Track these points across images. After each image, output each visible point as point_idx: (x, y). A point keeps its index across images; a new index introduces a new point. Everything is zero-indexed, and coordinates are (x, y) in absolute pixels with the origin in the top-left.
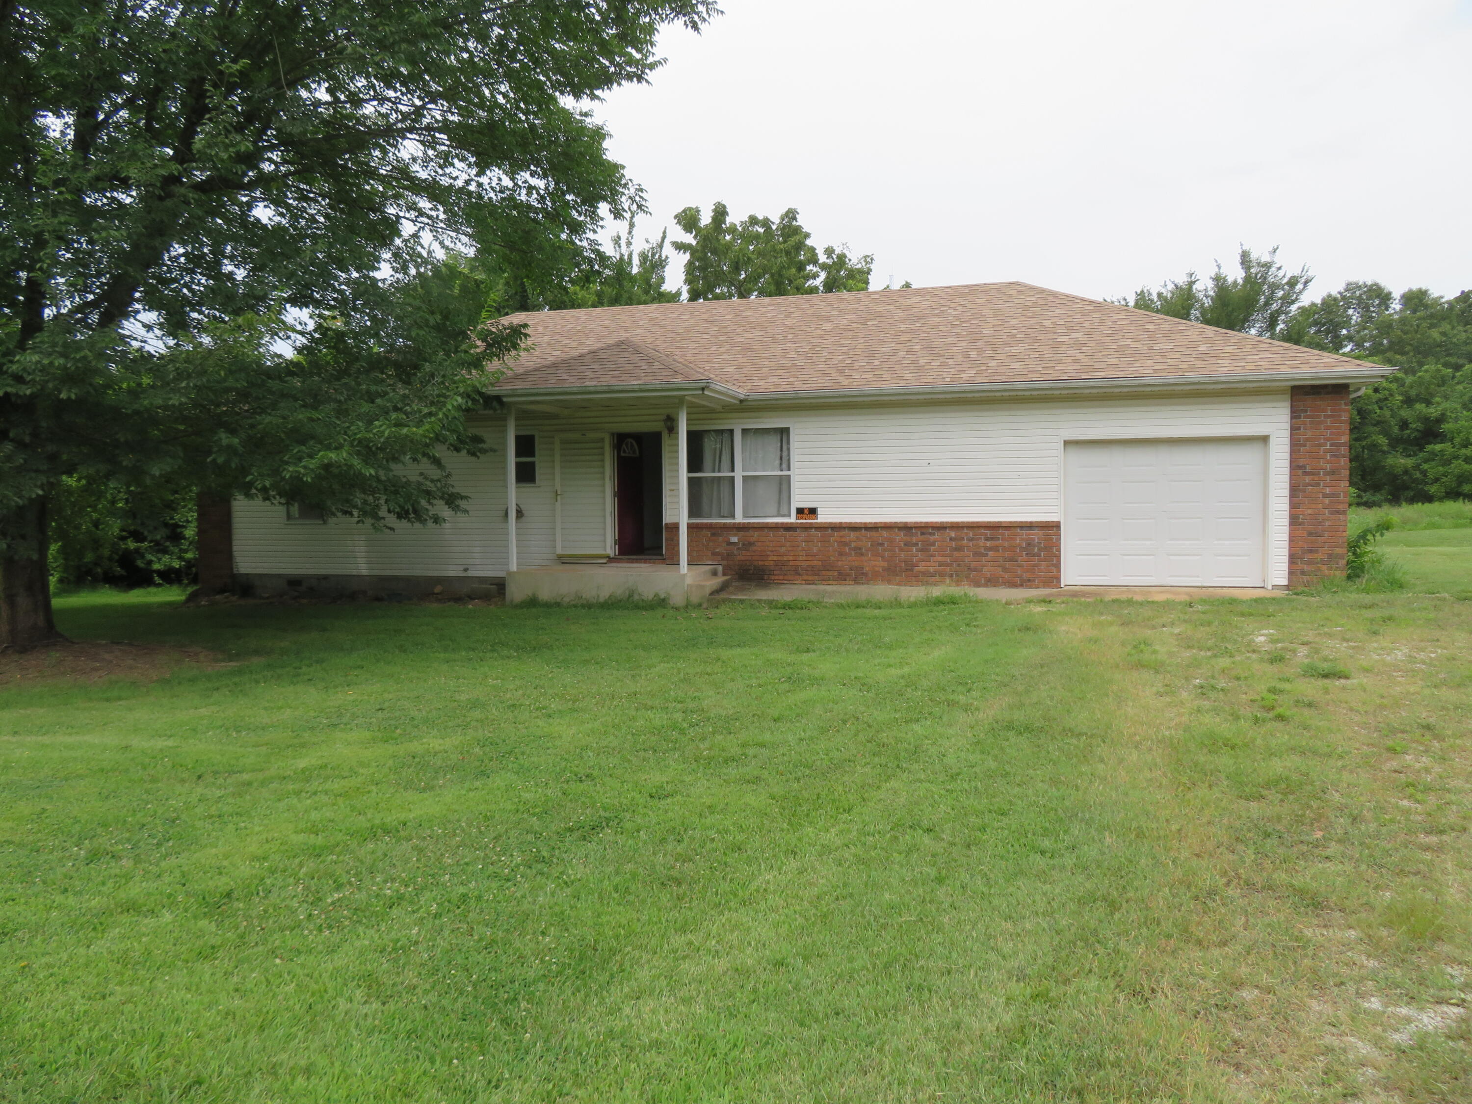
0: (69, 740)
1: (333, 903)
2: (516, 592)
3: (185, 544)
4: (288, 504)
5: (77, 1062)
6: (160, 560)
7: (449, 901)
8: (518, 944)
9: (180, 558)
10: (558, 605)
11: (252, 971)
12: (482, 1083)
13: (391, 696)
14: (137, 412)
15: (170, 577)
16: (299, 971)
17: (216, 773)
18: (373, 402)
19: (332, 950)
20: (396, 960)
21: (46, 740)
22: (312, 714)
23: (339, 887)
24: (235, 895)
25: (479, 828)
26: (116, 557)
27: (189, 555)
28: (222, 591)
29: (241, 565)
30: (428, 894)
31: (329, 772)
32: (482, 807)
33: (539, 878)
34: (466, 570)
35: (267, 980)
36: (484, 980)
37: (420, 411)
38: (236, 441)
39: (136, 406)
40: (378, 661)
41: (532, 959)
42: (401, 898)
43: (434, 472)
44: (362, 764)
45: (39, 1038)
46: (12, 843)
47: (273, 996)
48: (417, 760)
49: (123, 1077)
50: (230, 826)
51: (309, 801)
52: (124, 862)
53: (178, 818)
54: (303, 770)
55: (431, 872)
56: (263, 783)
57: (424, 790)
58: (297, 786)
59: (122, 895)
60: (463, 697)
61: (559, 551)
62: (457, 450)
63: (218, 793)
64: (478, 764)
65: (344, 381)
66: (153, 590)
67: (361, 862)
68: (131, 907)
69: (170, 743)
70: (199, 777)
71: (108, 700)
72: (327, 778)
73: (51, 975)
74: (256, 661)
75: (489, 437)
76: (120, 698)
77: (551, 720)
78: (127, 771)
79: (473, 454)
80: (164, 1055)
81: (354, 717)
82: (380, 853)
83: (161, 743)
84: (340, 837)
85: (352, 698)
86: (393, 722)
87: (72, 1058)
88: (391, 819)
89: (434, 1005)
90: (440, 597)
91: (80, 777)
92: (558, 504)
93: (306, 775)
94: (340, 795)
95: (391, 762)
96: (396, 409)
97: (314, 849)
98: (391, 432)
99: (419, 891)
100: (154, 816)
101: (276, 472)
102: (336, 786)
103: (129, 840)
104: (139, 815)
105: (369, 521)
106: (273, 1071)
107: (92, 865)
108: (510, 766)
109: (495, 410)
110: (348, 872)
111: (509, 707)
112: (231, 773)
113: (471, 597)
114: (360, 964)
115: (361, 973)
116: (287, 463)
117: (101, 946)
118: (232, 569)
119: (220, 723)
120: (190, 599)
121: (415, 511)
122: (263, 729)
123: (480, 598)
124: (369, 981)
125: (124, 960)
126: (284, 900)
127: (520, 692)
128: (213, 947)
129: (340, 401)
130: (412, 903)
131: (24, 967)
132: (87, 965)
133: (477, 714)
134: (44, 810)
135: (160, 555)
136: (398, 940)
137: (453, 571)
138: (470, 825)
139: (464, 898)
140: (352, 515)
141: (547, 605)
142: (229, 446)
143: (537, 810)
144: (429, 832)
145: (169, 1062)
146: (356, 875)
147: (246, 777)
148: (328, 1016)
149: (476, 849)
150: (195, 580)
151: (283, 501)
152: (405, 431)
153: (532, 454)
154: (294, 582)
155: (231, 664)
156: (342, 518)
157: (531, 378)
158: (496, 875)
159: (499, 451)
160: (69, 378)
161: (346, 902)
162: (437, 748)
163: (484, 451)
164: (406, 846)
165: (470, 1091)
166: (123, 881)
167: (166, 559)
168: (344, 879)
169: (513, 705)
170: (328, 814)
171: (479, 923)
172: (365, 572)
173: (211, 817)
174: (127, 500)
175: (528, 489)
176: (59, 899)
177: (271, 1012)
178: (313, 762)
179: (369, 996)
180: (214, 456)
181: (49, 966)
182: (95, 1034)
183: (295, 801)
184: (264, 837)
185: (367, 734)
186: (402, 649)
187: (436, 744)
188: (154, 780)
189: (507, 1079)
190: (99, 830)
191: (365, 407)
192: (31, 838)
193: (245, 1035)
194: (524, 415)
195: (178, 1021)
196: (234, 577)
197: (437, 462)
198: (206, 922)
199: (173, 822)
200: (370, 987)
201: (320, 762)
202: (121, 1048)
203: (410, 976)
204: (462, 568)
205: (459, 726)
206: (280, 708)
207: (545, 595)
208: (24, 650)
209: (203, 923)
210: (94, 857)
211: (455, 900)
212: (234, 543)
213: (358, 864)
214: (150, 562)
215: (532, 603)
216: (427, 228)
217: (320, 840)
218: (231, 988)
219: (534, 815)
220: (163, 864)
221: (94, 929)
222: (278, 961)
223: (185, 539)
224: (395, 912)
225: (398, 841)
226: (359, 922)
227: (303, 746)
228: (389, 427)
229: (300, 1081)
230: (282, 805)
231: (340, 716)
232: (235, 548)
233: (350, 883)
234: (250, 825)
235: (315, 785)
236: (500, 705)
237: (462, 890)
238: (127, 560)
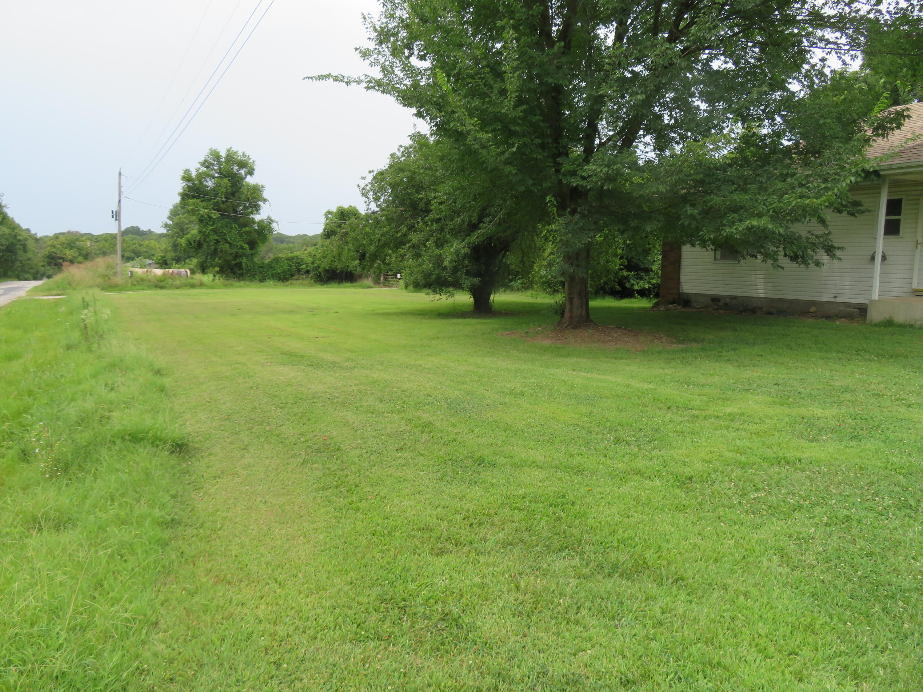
0: (598, 377)
1: (754, 499)
2: (875, 315)
3: (652, 275)
4: (715, 251)
5: (618, 547)
6: (638, 284)
7: (836, 518)
8: (892, 560)
9: (649, 283)
10: (911, 326)
11: (707, 526)
12: (870, 646)
13: (783, 376)
14: (641, 196)
15: (643, 293)
16: (736, 534)
17: (678, 407)
18: (784, 181)
19: (758, 527)
20: (800, 545)
21: (589, 375)
22: (732, 381)
23: (757, 490)
24: (694, 479)
25: (856, 474)
26: (617, 280)
27: (654, 281)
28: (673, 303)
29: (684, 287)
30: (819, 509)
31: (746, 418)
32: (858, 460)
33: (907, 519)
34: (835, 297)
35: (717, 533)
36: (866, 577)
37: (819, 186)
38: (696, 212)
39: (641, 193)
40: (772, 353)
41: (906, 574)
42: (801, 507)
43: (819, 230)
44: (767, 416)
45: (599, 528)
46: (578, 426)
47: (722, 544)
48: (805, 420)
49: (641, 562)
50: (688, 439)
51: (734, 434)
52: (632, 447)
53: (659, 429)
54: (730, 415)
55: (822, 495)
56: (705, 418)
57: (812, 441)
58: (726, 423)
59: (633, 465)
60: (837, 384)
61: (915, 286)
62: (840, 211)
63: (681, 419)
64: (852, 430)
65: (766, 168)
66: (633, 300)
67: (771, 478)
68: (638, 472)
69: (651, 386)
70: (669, 408)
71: (616, 358)
72: (745, 421)
73: (602, 498)
74: (694, 345)
75: (866, 201)
76: (622, 358)
77: (910, 409)
78: (630, 398)
79: (853, 214)
80: (661, 558)
81: (759, 386)
82: (783, 475)
83: (646, 386)
84: (756, 459)
85: (757, 375)
86: (786, 393)
87: (615, 544)
88: (791, 455)
89: (830, 582)
90: (814, 315)
91: (607, 397)
92: (918, 251)
93: (732, 418)
94: (754, 434)
95: (787, 419)
96: (801, 185)
97: (740, 463)
98: (797, 202)
99: (814, 505)
100: (646, 425)
101: (718, 230)
102: (752, 427)
103: (634, 436)
104: (639, 423)
105: (770, 261)
106: (725, 587)
107: (617, 445)
108: (878, 436)
109: (873, 181)
110: (763, 483)
111: (873, 395)
112: (686, 408)
113: (838, 316)
114: (775, 541)
115: (776, 547)
116: (724, 225)
117: (625, 489)
118: (679, 289)
119: (678, 379)
120: (654, 307)
121: (803, 257)
122: (702, 386)
123: (845, 317)
124: (782, 553)
125: (637, 499)
126: (723, 489)
127: (882, 386)
128: (684, 506)
129: (761, 182)
130: (808, 511)
131: (589, 490)
132: (619, 498)
133: (848, 396)
134: (592, 412)
135: (638, 281)
136: (800, 533)
137: (826, 298)
138: (849, 470)
139: (848, 518)
140: (756, 257)
141: (902, 326)
142: (691, 215)
143: (903, 471)
144: (818, 469)
145: (665, 563)
146: (768, 485)
147: (694, 412)
148: (756, 566)
149: (854, 488)
150: (657, 295)
151: (713, 248)
152: (807, 201)
153: (899, 213)
154: (715, 299)
155: (681, 346)
156: (749, 259)
157: (905, 155)
158: (872, 509)
159: (873, 212)
160: (609, 178)
161: (763, 500)
162: (820, 415)
163: (862, 212)
164: (800, 475)
165: (862, 648)
166: (633, 457)
167: (641, 283)
168: (760, 486)
169: (877, 394)
170: (747, 444)
171: (860, 538)
172: (762, 296)
173: (677, 432)
174: (623, 248)
175: (893, 239)
176: (603, 459)
177: (721, 553)
178: (735, 410)
179: (782, 562)
180: (682, 221)
181: (601, 493)
182: (626, 535)
183: (726, 432)
184: (709, 449)
185: (770, 399)
186: (789, 347)
187: (818, 412)
188: (644, 406)
189: (890, 650)
190: (619, 428)
191: (780, 185)
192: (587, 425)
193: (706, 561)
194: (895, 184)
195: (668, 541)
196: (679, 294)
197: (822, 222)
198: (679, 490)
199: (656, 430)
200: (782, 557)
201: (739, 411)
202: (639, 547)
203: (811, 559)
204: (832, 296)
205: (835, 403)
206: (712, 375)
207: (900, 317)
208: (575, 327)
209: (677, 491)
210: (617, 441)
211: (841, 518)
212: (681, 274)
213: (769, 478)
214: (633, 285)
215: (889, 323)
216: (833, 52)
217: (743, 459)
218: (696, 532)
219: (900, 474)
220: (653, 453)
221: (621, 479)
222: (722, 524)
223: (652, 271)
224: (797, 514)
225: (796, 469)
226: (774, 515)
227: (728, 399)
228: (796, 198)
229: (742, 598)
230: (718, 433)
231: (750, 384)
232: (682, 277)
233: (764, 489)
234: (699, 441)
235: (736, 425)
236: (866, 393)
237: (845, 512)
238: (621, 282)
